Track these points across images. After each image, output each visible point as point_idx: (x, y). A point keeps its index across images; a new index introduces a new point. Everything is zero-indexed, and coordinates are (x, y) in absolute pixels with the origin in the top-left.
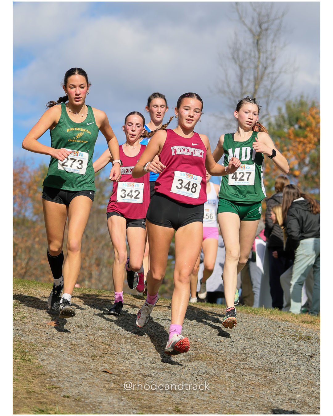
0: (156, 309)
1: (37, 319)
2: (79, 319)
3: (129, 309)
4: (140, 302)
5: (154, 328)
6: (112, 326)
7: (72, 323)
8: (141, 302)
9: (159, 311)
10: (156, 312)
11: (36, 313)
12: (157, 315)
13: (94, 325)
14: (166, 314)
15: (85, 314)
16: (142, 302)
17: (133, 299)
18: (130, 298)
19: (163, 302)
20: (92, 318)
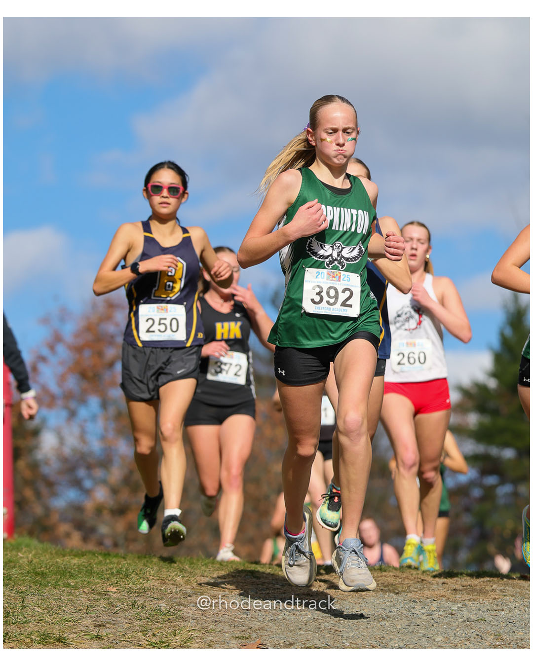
0: (474, 597)
1: (219, 642)
2: (309, 632)
3: (416, 602)
4: (438, 584)
5: (475, 638)
6: (382, 643)
7: (294, 643)
8: (440, 585)
9: (481, 600)
10: (476, 603)
11: (214, 627)
12: (479, 610)
13: (343, 643)
14: (497, 605)
15: (321, 621)
16: (444, 583)
17: (422, 580)
18: (415, 578)
19: (489, 581)
20: (336, 628)
